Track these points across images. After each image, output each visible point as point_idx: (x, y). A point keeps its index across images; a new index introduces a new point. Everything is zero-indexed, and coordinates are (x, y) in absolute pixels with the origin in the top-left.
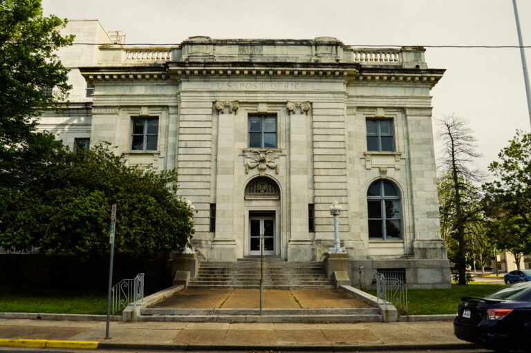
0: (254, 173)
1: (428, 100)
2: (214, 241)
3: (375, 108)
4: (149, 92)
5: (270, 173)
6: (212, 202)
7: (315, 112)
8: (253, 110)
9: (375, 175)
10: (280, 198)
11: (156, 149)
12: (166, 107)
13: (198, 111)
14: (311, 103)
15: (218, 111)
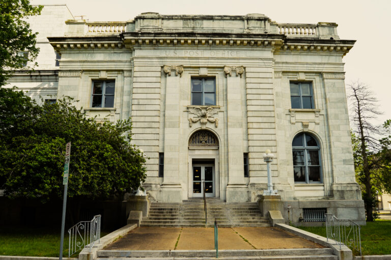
0: (197, 127)
1: (342, 66)
2: (162, 185)
3: (298, 72)
4: (107, 59)
5: (210, 127)
6: (161, 151)
7: (248, 75)
8: (195, 73)
9: (299, 128)
10: (219, 148)
11: (113, 107)
12: (121, 71)
13: (149, 74)
14: (245, 68)
15: (166, 74)
